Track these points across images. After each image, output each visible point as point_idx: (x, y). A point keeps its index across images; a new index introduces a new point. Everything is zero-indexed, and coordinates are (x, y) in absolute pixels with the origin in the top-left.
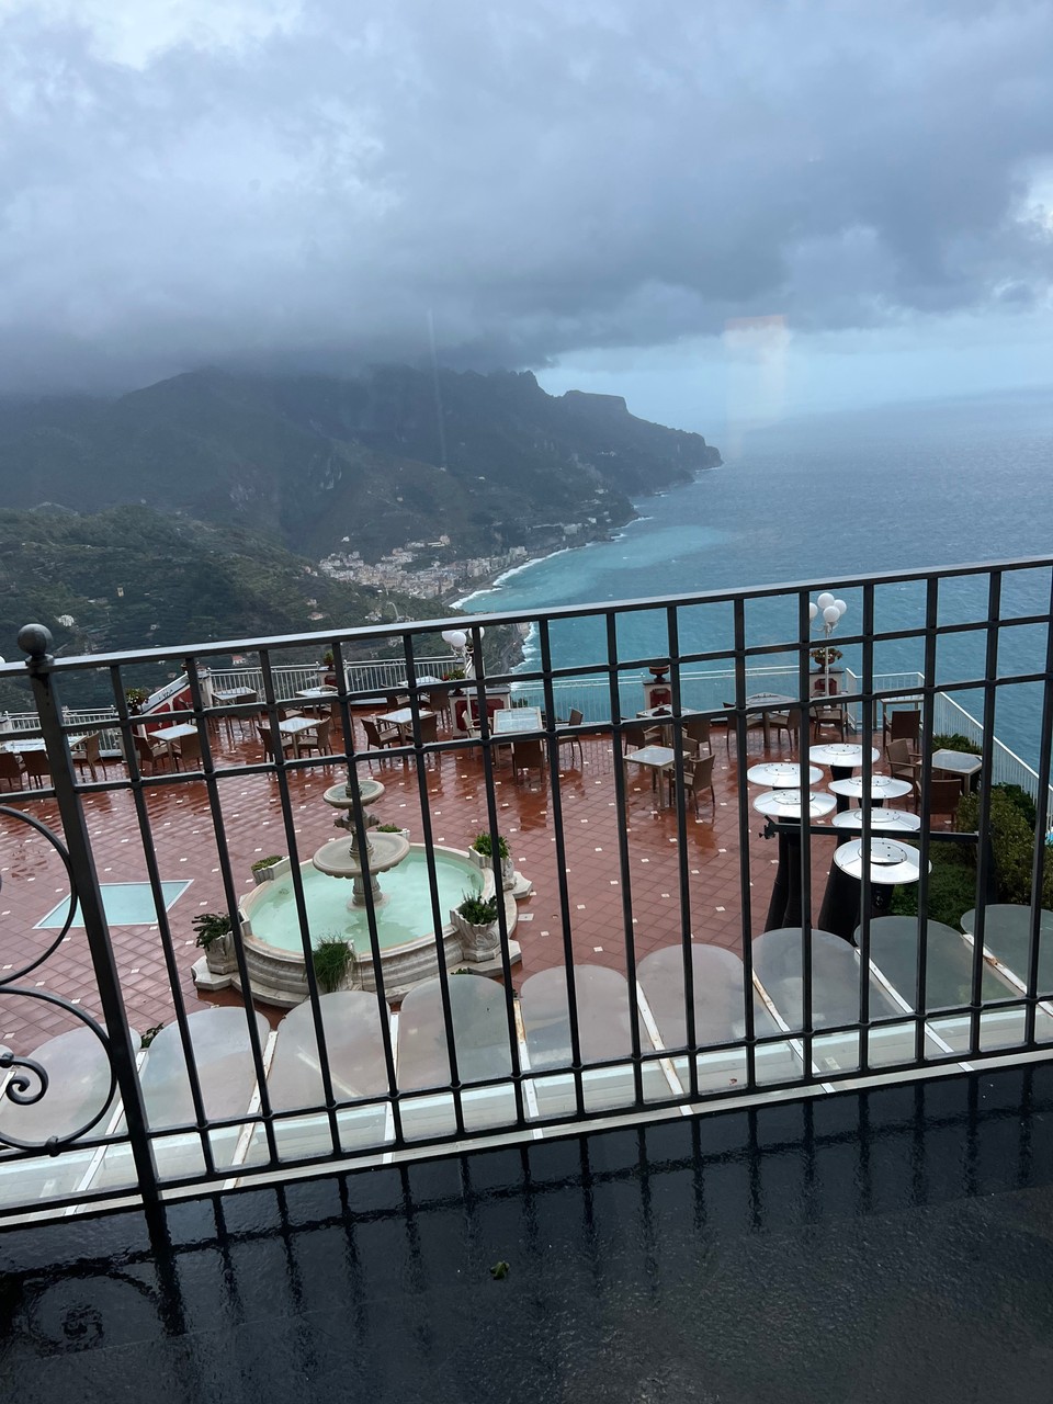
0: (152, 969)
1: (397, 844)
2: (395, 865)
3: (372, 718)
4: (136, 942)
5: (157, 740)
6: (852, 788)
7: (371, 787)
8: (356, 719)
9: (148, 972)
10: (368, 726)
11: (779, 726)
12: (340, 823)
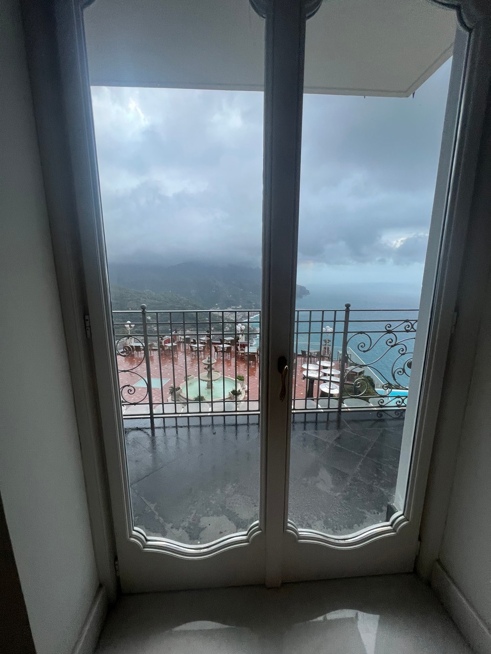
0: (159, 398)
1: (218, 375)
2: (217, 380)
3: (216, 346)
4: (156, 392)
5: (166, 346)
6: (328, 371)
7: (214, 361)
8: (213, 346)
9: (157, 399)
10: (215, 347)
11: (314, 357)
12: (205, 368)
